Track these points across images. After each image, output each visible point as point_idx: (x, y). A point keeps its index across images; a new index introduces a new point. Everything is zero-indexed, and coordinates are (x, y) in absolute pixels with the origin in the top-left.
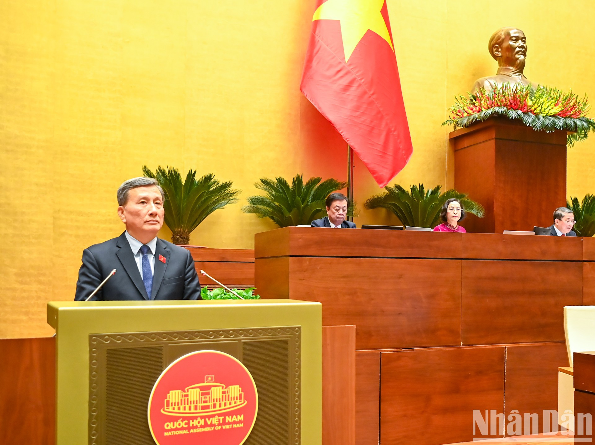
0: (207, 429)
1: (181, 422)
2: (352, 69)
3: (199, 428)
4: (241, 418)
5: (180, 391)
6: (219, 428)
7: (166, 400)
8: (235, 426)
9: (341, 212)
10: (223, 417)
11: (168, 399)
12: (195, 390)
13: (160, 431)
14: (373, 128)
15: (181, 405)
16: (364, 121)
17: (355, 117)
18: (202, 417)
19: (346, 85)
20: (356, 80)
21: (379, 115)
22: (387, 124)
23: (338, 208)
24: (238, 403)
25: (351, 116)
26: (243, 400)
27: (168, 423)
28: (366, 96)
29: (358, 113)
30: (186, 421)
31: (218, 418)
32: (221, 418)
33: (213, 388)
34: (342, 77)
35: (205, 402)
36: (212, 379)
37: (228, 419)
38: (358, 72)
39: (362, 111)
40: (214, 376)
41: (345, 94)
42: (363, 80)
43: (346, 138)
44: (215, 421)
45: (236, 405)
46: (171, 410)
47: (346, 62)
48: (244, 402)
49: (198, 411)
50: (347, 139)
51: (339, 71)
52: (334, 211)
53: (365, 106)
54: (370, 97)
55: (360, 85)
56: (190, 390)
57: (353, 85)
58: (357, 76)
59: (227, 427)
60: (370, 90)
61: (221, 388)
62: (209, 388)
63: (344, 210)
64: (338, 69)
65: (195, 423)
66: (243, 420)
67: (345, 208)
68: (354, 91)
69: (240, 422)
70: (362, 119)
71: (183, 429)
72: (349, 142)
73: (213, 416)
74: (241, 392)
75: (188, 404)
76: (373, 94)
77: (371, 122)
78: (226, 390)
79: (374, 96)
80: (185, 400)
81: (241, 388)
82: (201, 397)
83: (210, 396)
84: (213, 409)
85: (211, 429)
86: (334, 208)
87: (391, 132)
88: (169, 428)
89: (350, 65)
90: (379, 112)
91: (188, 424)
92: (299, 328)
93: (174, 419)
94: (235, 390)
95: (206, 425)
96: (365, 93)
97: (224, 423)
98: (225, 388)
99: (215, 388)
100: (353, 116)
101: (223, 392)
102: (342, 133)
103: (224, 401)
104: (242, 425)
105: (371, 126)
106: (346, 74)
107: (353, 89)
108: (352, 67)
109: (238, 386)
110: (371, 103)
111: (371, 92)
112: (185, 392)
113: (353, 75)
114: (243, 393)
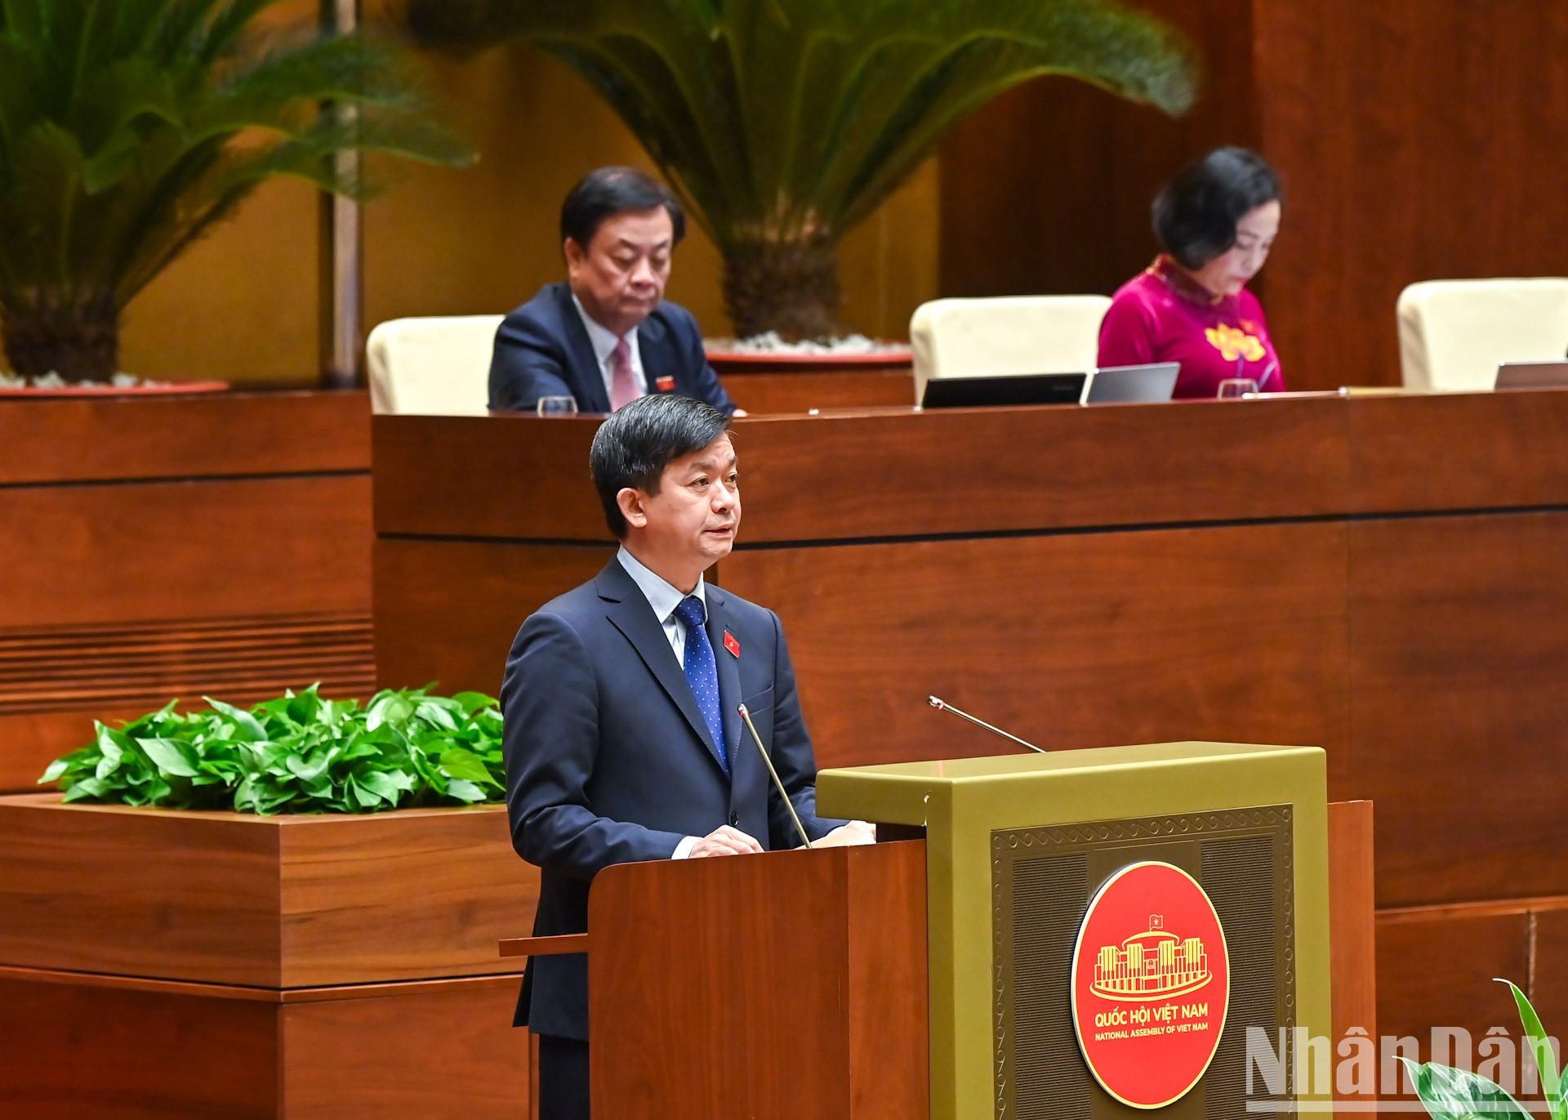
0: (1155, 1031)
1: (1117, 1014)
3: (1143, 1028)
4: (1204, 1010)
5: (1114, 947)
6: (1171, 1029)
7: (1096, 966)
8: (1195, 1027)
9: (643, 273)
10: (1177, 1007)
11: (1099, 965)
12: (1136, 945)
13: (1091, 1029)
15: (1117, 978)
18: (1148, 1005)
23: (627, 254)
24: (1200, 977)
26: (1206, 971)
27: (1099, 1015)
30: (1125, 1013)
31: (1169, 1008)
32: (1175, 1008)
33: (1161, 943)
35: (1151, 972)
36: (1159, 925)
37: (1186, 1012)
40: (1162, 916)
44: (1165, 1013)
45: (1196, 980)
46: (1103, 987)
48: (1208, 975)
49: (1141, 992)
52: (610, 266)
56: (1128, 946)
59: (1183, 1028)
61: (1173, 942)
62: (1154, 942)
63: (656, 264)
65: (1136, 1017)
66: (1206, 1015)
67: (664, 253)
69: (1202, 1019)
71: (1120, 1028)
73: (1162, 1003)
74: (1203, 955)
75: (1126, 977)
78: (1180, 948)
80: (1122, 965)
81: (1202, 945)
82: (1144, 961)
83: (1157, 960)
84: (1162, 989)
85: (1161, 1031)
86: (611, 253)
88: (1100, 1025)
91: (1127, 1018)
92: (1290, 807)
93: (1108, 1006)
94: (1194, 948)
95: (1152, 1023)
97: (1179, 1020)
98: (1179, 945)
99: (1165, 943)
101: (1177, 953)
103: (1178, 973)
104: (1205, 1026)
109: (1198, 939)
112: (1122, 950)
114: (1205, 955)
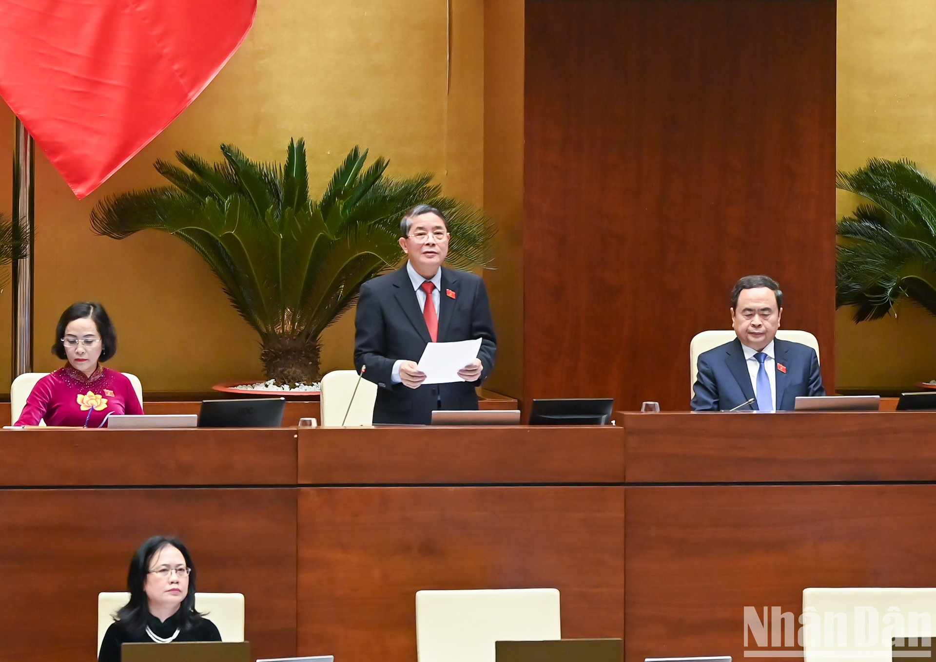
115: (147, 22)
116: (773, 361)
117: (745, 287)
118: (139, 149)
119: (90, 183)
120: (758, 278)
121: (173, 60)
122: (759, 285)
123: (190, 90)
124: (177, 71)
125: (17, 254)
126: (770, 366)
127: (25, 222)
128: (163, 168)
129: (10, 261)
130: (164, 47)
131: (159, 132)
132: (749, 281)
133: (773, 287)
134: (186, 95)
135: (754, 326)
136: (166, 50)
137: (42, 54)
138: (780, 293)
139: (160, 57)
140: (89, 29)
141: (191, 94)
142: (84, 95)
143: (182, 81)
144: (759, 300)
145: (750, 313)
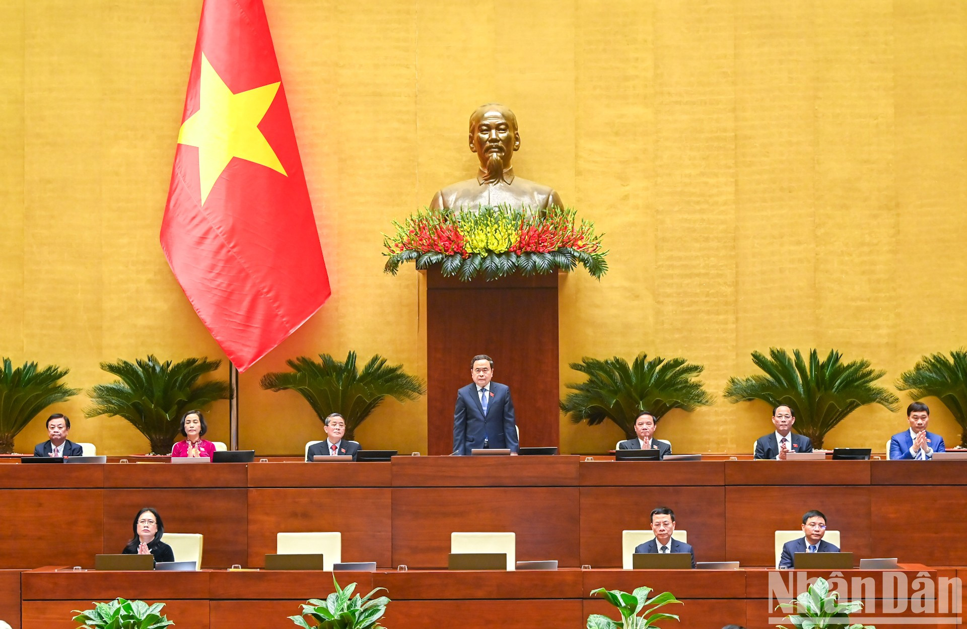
2: (208, 215)
14: (231, 293)
16: (219, 285)
17: (208, 280)
19: (201, 237)
20: (212, 229)
21: (243, 275)
22: (254, 285)
25: (203, 278)
28: (224, 251)
29: (212, 275)
34: (197, 225)
38: (216, 217)
39: (217, 272)
41: (198, 248)
42: (221, 229)
43: (196, 308)
47: (202, 205)
50: (197, 310)
51: (194, 218)
53: (221, 264)
54: (229, 251)
55: (217, 236)
57: (209, 237)
58: (213, 224)
60: (229, 243)
64: (193, 214)
68: (210, 245)
70: (217, 283)
72: (200, 314)
76: (234, 247)
77: (229, 285)
79: (235, 250)
87: (262, 294)
89: (207, 209)
90: (242, 270)
96: (222, 246)
100: (206, 279)
102: (192, 301)
105: (229, 290)
106: (201, 221)
107: (208, 241)
108: (208, 212)
110: (229, 260)
111: (231, 245)
113: (208, 222)
115: (271, 301)
116: (489, 392)
117: (476, 360)
118: (266, 353)
119: (244, 367)
120: (482, 356)
121: (283, 317)
122: (482, 359)
123: (291, 329)
124: (285, 321)
125: (231, 398)
126: (487, 394)
127: (234, 386)
128: (290, 363)
129: (229, 400)
130: (279, 311)
131: (276, 346)
132: (478, 357)
133: (489, 360)
134: (289, 331)
135: (480, 376)
136: (279, 313)
137: (226, 314)
138: (492, 362)
139: (277, 315)
140: (246, 303)
141: (291, 331)
142: (243, 331)
143: (287, 325)
144: (482, 365)
145: (479, 370)
